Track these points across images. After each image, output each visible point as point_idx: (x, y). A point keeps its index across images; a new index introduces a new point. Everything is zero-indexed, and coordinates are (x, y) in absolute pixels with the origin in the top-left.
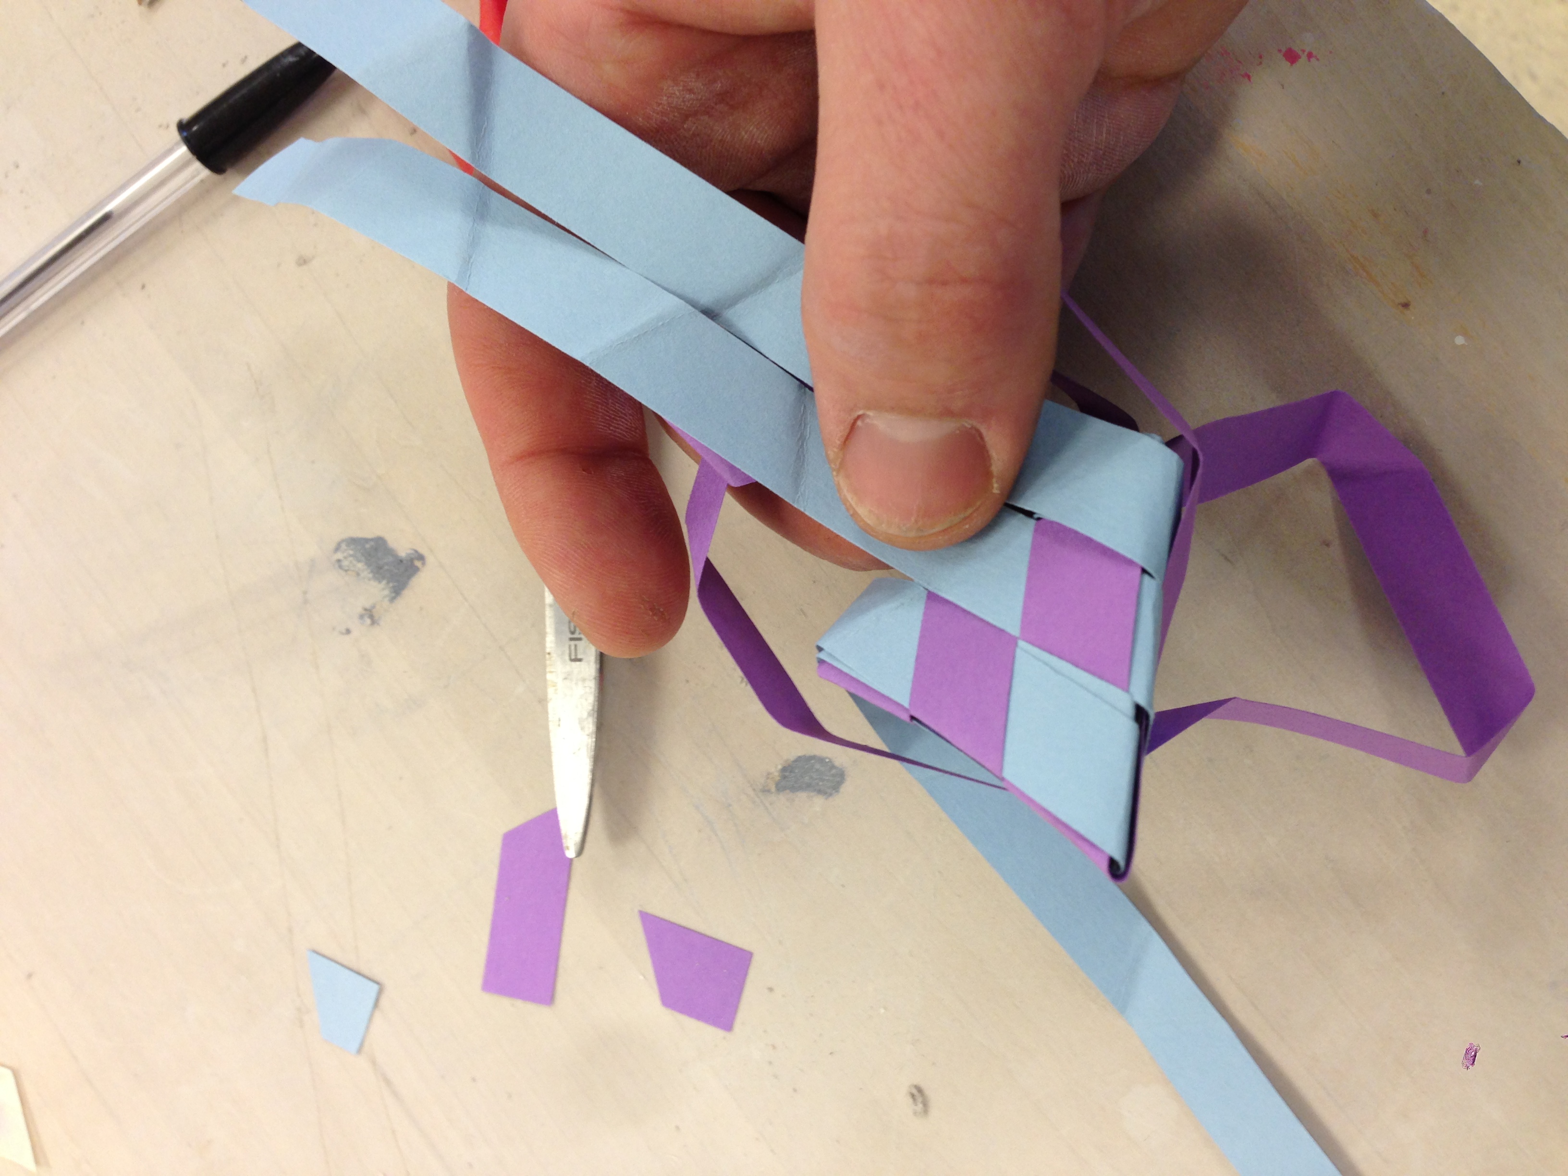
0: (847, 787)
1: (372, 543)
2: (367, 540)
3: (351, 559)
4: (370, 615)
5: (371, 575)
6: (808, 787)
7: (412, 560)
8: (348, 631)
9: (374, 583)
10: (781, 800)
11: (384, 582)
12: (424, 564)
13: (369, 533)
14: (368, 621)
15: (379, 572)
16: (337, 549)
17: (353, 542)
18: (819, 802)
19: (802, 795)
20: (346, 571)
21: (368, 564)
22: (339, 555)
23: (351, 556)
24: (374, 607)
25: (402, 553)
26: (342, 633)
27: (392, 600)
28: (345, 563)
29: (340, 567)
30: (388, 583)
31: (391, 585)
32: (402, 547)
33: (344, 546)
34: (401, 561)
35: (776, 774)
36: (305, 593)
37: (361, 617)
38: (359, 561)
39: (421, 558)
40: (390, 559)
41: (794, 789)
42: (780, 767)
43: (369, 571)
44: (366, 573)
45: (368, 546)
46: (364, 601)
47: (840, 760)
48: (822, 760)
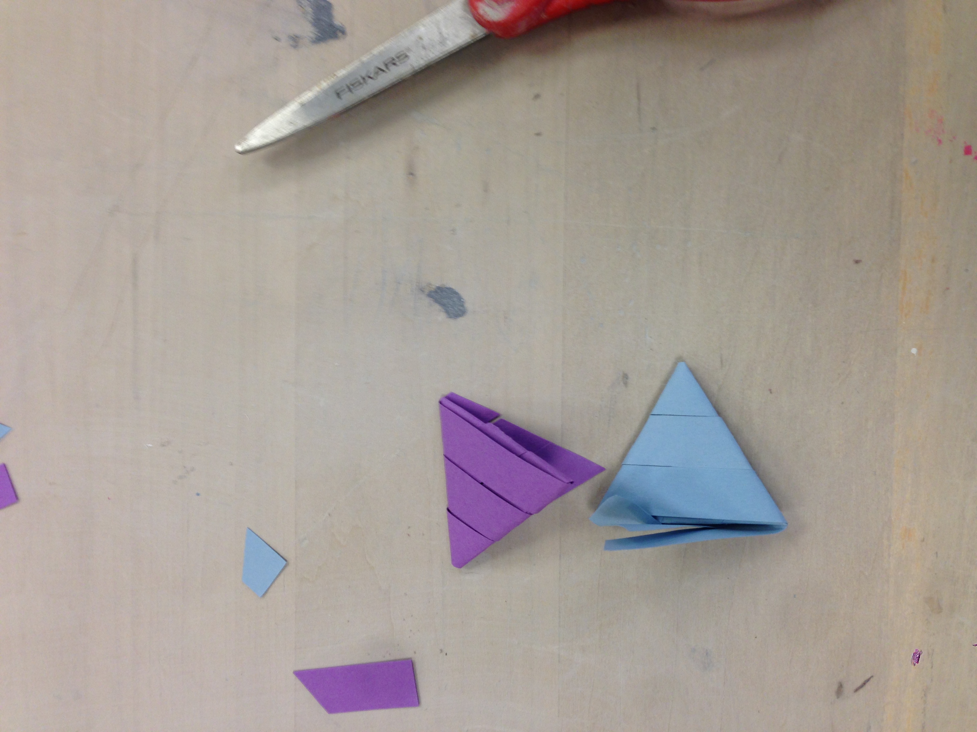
0: (462, 320)
8: (277, 40)
10: (426, 300)
12: (342, 36)
24: (298, 37)
26: (273, 37)
27: (314, 42)
31: (318, 34)
35: (433, 287)
47: (468, 305)
48: (460, 298)
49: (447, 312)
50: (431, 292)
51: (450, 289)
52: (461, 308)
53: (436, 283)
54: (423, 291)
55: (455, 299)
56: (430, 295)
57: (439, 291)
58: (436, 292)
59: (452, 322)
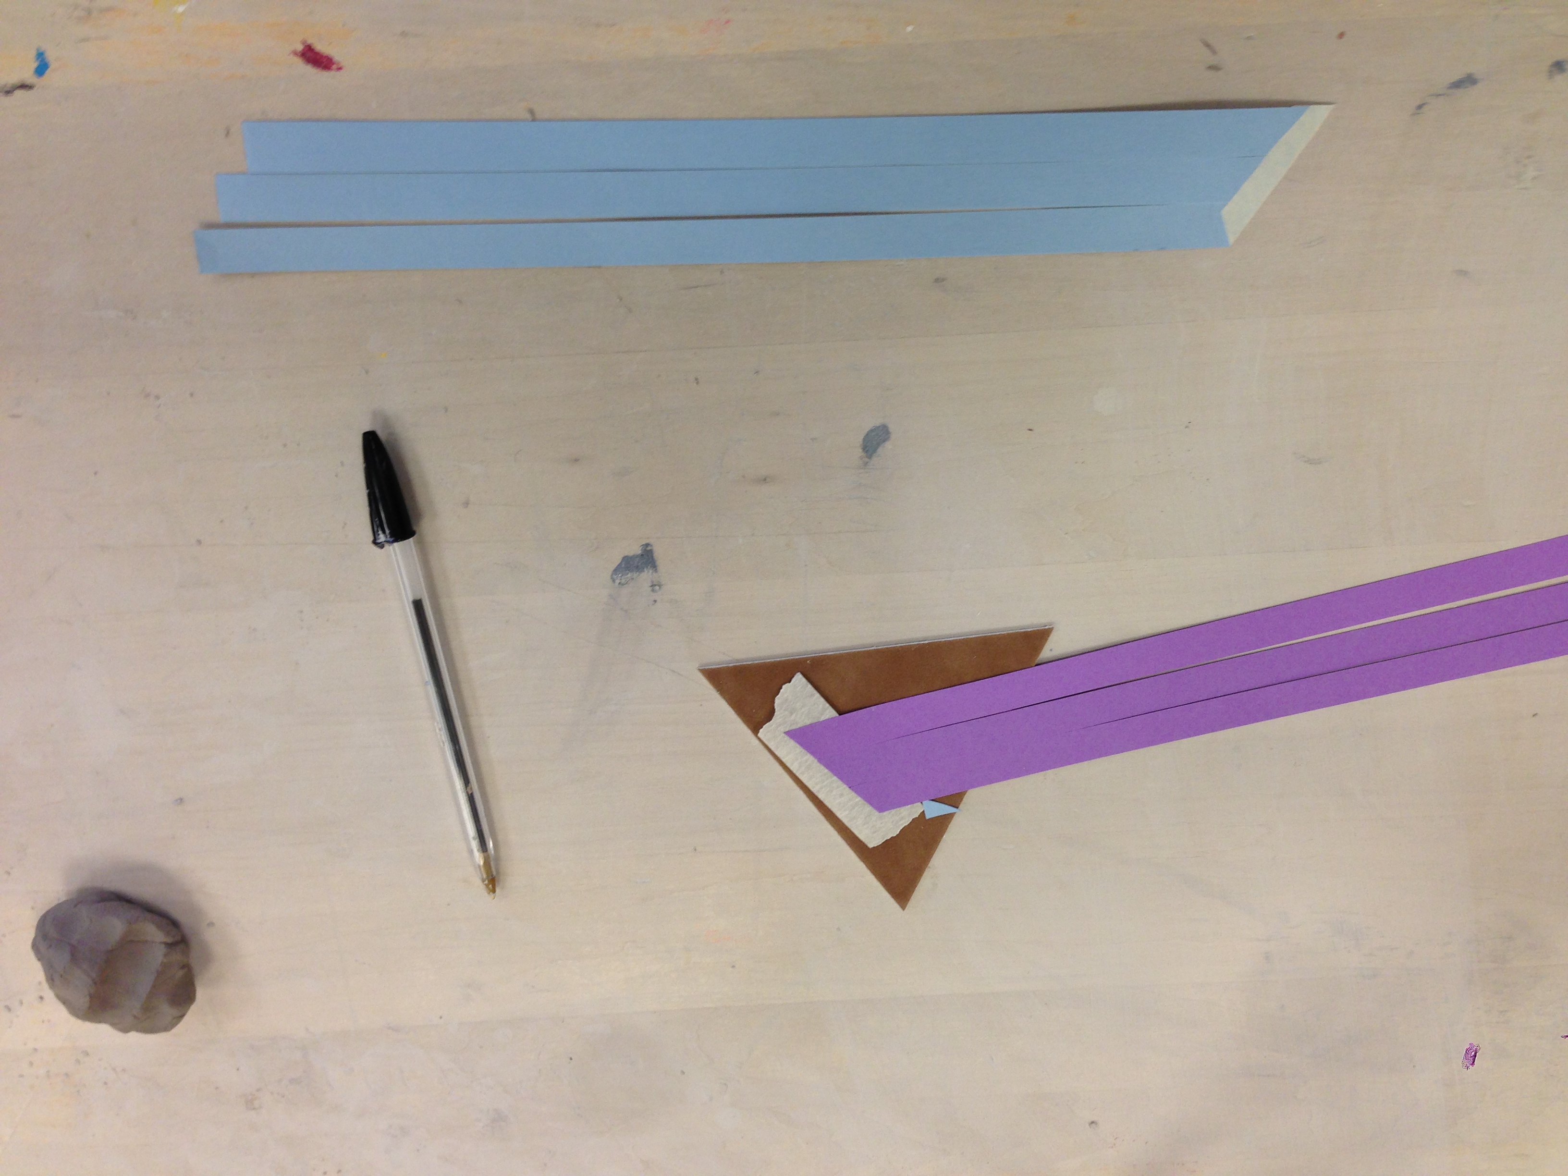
0: (892, 428)
1: (624, 563)
2: (620, 565)
3: (623, 577)
4: (655, 586)
5: (638, 573)
6: (878, 445)
7: (645, 550)
8: (655, 601)
9: (643, 574)
10: (875, 460)
11: (645, 570)
12: (651, 546)
13: (617, 560)
14: (657, 588)
15: (639, 569)
16: (614, 581)
17: (616, 571)
18: (888, 445)
19: (880, 450)
20: (626, 583)
21: (632, 571)
22: (618, 581)
23: (622, 576)
24: (652, 582)
25: (638, 551)
26: (653, 605)
27: (656, 571)
28: (623, 581)
29: (623, 585)
30: (647, 567)
31: (649, 567)
32: (635, 549)
33: (615, 577)
34: (642, 555)
35: (863, 454)
36: (622, 609)
37: (653, 591)
38: (628, 574)
39: (647, 545)
40: (637, 559)
41: (875, 451)
42: (861, 450)
43: (635, 573)
44: (635, 575)
45: (623, 566)
46: (646, 587)
47: (878, 422)
48: (872, 431)
49: (884, 441)
50: (867, 457)
51: (864, 439)
52: (881, 428)
53: (859, 452)
54: (867, 462)
55: (873, 434)
56: (870, 457)
57: (866, 450)
58: (867, 452)
59: (893, 437)
